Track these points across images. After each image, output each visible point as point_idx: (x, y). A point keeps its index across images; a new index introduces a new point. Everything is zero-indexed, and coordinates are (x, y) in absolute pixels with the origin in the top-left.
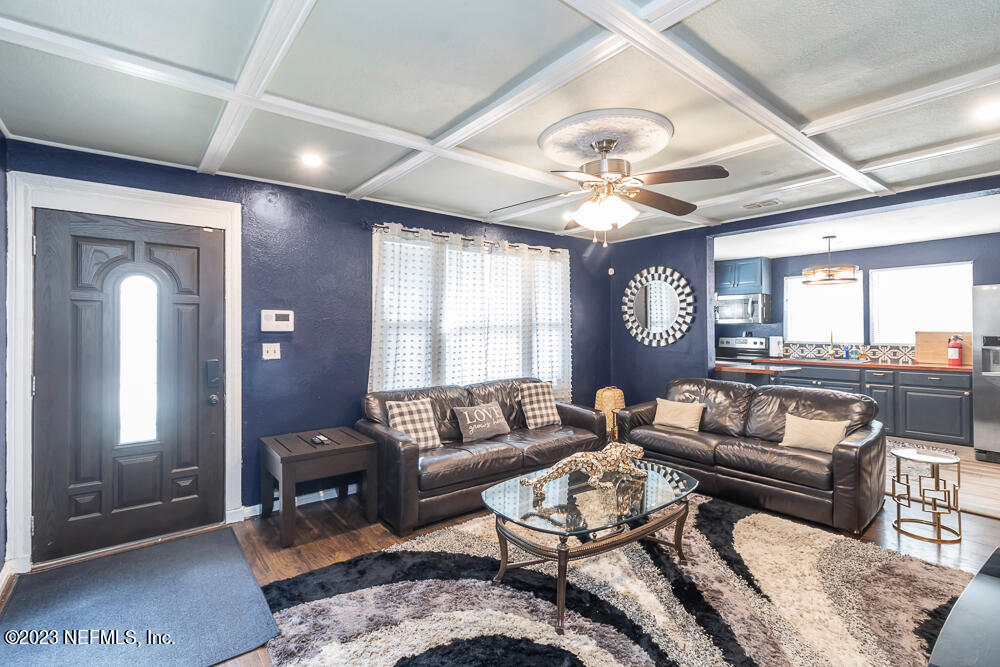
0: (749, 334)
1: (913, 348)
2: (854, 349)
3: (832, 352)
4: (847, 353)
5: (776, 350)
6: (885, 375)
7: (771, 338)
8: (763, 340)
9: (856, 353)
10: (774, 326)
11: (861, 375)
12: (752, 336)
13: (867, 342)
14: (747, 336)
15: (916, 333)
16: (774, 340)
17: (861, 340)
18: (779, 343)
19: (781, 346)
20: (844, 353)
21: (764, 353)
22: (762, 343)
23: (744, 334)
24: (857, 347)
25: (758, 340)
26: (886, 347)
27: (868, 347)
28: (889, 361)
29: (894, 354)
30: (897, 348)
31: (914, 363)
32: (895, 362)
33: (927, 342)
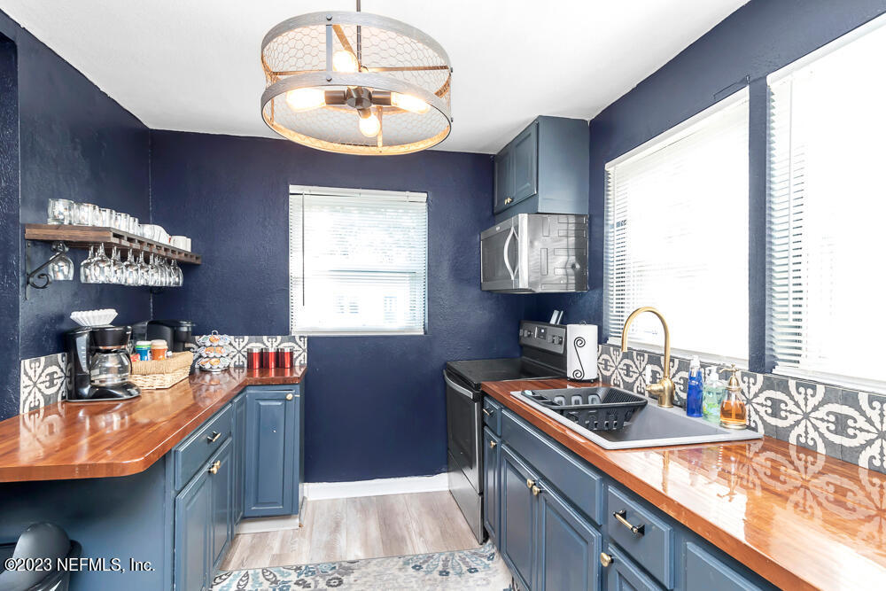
13: (760, 360)
18: (576, 342)
23: (555, 315)
26: (814, 388)
27: (760, 377)
28: (822, 449)
29: (840, 425)
30: (850, 399)
32: (842, 460)
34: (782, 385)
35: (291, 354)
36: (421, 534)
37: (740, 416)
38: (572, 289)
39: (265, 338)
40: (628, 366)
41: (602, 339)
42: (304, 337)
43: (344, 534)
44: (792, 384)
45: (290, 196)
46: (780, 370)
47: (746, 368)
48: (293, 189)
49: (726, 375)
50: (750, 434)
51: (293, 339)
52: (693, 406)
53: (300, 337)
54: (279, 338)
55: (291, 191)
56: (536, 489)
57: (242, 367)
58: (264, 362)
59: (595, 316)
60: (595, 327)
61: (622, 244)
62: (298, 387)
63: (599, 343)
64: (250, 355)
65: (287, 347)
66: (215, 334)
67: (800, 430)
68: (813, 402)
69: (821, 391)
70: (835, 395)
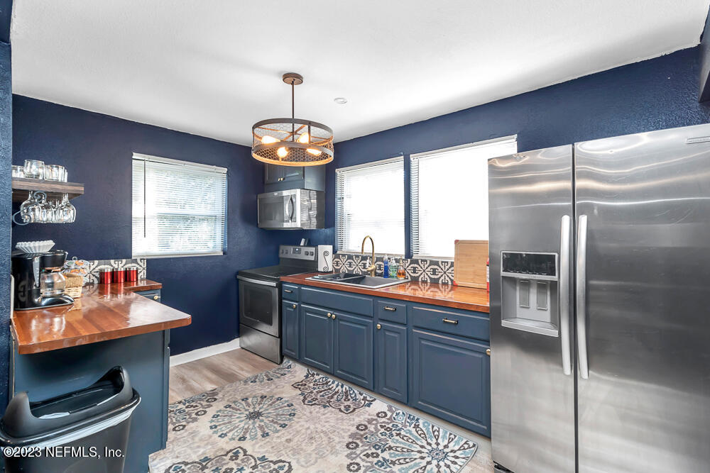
0: (307, 242)
1: (452, 263)
3: (374, 267)
5: (323, 263)
7: (319, 246)
13: (409, 254)
15: (456, 242)
16: (323, 249)
18: (324, 253)
22: (312, 253)
23: (303, 241)
26: (426, 261)
27: (409, 260)
28: (429, 281)
29: (434, 272)
30: (436, 263)
31: (454, 286)
32: (435, 283)
33: (466, 255)
34: (416, 262)
35: (137, 271)
36: (242, 370)
37: (404, 274)
38: (314, 227)
39: (112, 261)
40: (350, 263)
41: (334, 252)
42: (144, 259)
43: (191, 380)
44: (420, 261)
45: (133, 161)
46: (415, 257)
47: (404, 258)
48: (135, 156)
49: (397, 261)
50: (406, 280)
51: (135, 261)
52: (386, 275)
53: (141, 259)
54: (124, 261)
55: (133, 157)
56: (334, 316)
57: (92, 284)
58: (115, 279)
59: (331, 241)
60: (331, 246)
61: (342, 207)
62: (159, 291)
63: (333, 253)
64: (102, 273)
65: (133, 267)
66: (75, 259)
67: (422, 276)
68: (426, 266)
69: (428, 262)
70: (432, 263)
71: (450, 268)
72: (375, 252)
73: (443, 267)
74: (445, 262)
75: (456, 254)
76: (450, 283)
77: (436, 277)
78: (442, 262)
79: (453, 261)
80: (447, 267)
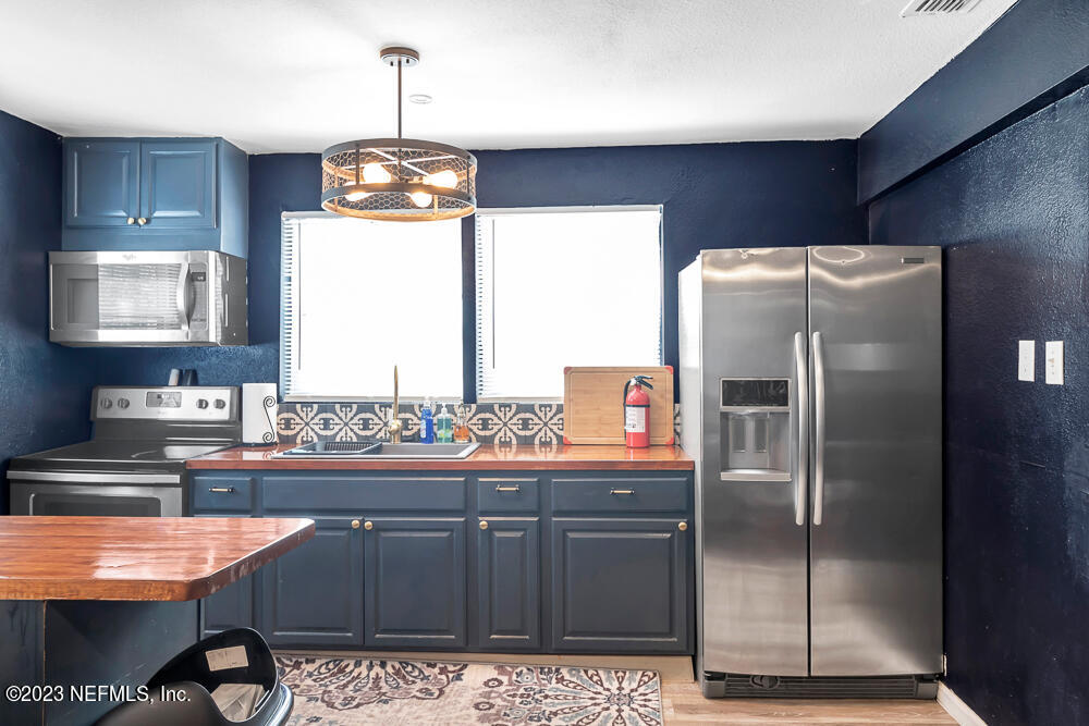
0: (191, 378)
1: (560, 409)
2: (444, 415)
3: (395, 424)
4: (430, 424)
5: (259, 424)
6: (523, 488)
7: (245, 385)
8: (225, 394)
9: (449, 424)
10: (256, 351)
11: (468, 490)
12: (195, 383)
13: (470, 395)
14: (180, 383)
15: (567, 370)
16: (255, 392)
17: (456, 390)
18: (266, 402)
19: (273, 410)
20: (423, 426)
21: (229, 433)
22: (220, 404)
23: (174, 375)
24: (450, 409)
25: (212, 394)
26: (510, 406)
27: (474, 406)
28: (514, 441)
29: (525, 424)
30: (530, 409)
31: (563, 444)
32: (526, 443)
33: (586, 392)
34: (489, 408)
40: (327, 420)
41: (279, 398)
44: (496, 407)
46: (485, 400)
47: (461, 403)
63: (278, 402)
67: (501, 434)
68: (509, 415)
69: (514, 408)
70: (521, 408)
71: (555, 415)
72: (400, 395)
73: (542, 415)
74: (545, 406)
75: (568, 391)
76: (555, 441)
77: (528, 433)
78: (541, 406)
79: (562, 402)
80: (549, 415)
